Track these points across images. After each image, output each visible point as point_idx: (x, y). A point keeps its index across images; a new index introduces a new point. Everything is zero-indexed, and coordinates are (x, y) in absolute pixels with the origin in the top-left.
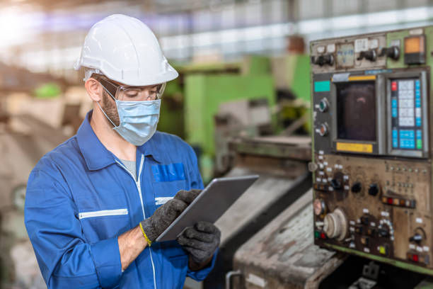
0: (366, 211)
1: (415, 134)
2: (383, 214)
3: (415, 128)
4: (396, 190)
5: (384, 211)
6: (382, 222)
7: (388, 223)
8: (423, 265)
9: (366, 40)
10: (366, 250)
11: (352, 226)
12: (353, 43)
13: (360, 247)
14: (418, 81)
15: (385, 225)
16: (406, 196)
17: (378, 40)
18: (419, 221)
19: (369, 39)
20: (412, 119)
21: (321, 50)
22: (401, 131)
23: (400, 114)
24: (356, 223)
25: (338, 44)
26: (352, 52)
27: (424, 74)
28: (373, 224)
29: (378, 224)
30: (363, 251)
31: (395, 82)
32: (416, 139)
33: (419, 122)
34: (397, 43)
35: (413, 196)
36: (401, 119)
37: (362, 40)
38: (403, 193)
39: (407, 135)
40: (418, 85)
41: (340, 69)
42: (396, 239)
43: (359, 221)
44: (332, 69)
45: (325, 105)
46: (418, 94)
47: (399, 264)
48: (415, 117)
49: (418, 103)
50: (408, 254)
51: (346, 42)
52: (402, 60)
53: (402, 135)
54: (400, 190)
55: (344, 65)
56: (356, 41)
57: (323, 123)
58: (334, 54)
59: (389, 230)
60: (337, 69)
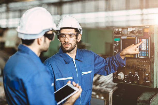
0: (130, 72)
1: (146, 52)
2: (136, 73)
3: (146, 51)
4: (140, 67)
5: (136, 72)
6: (135, 75)
7: (137, 75)
8: (148, 86)
9: (132, 28)
10: (130, 82)
11: (126, 76)
12: (127, 29)
13: (128, 82)
14: (147, 39)
15: (136, 76)
16: (143, 68)
17: (135, 28)
18: (147, 74)
19: (133, 28)
20: (145, 49)
21: (117, 30)
22: (142, 52)
23: (142, 47)
24: (127, 76)
25: (123, 29)
26: (127, 31)
27: (149, 37)
28: (133, 76)
29: (134, 75)
30: (129, 83)
31: (140, 39)
32: (146, 54)
33: (147, 49)
34: (141, 29)
35: (145, 68)
36: (142, 49)
37: (130, 28)
38: (142, 67)
39: (144, 53)
40: (147, 40)
41: (123, 35)
42: (139, 79)
43: (128, 75)
44: (120, 35)
45: (118, 45)
46: (147, 42)
47: (140, 86)
48: (146, 48)
49: (147, 45)
50: (143, 83)
51: (125, 28)
52: (143, 34)
53: (142, 53)
54: (141, 67)
55: (124, 34)
56: (128, 28)
57: (117, 49)
58: (121, 31)
59: (138, 77)
60: (122, 35)
